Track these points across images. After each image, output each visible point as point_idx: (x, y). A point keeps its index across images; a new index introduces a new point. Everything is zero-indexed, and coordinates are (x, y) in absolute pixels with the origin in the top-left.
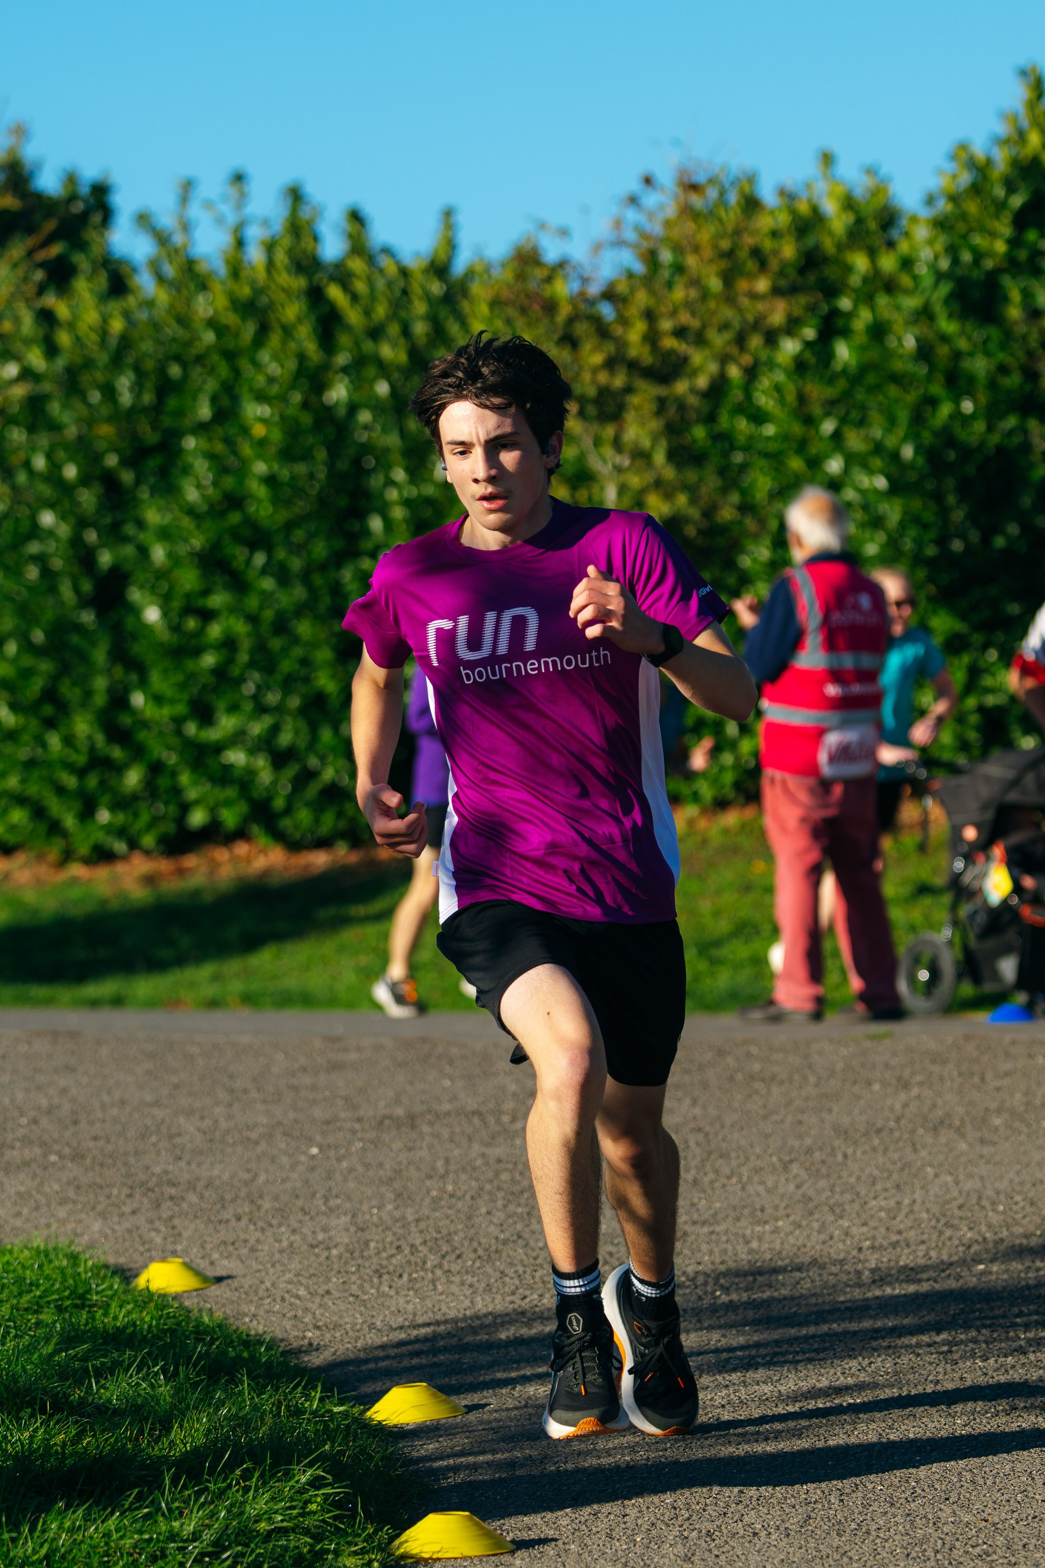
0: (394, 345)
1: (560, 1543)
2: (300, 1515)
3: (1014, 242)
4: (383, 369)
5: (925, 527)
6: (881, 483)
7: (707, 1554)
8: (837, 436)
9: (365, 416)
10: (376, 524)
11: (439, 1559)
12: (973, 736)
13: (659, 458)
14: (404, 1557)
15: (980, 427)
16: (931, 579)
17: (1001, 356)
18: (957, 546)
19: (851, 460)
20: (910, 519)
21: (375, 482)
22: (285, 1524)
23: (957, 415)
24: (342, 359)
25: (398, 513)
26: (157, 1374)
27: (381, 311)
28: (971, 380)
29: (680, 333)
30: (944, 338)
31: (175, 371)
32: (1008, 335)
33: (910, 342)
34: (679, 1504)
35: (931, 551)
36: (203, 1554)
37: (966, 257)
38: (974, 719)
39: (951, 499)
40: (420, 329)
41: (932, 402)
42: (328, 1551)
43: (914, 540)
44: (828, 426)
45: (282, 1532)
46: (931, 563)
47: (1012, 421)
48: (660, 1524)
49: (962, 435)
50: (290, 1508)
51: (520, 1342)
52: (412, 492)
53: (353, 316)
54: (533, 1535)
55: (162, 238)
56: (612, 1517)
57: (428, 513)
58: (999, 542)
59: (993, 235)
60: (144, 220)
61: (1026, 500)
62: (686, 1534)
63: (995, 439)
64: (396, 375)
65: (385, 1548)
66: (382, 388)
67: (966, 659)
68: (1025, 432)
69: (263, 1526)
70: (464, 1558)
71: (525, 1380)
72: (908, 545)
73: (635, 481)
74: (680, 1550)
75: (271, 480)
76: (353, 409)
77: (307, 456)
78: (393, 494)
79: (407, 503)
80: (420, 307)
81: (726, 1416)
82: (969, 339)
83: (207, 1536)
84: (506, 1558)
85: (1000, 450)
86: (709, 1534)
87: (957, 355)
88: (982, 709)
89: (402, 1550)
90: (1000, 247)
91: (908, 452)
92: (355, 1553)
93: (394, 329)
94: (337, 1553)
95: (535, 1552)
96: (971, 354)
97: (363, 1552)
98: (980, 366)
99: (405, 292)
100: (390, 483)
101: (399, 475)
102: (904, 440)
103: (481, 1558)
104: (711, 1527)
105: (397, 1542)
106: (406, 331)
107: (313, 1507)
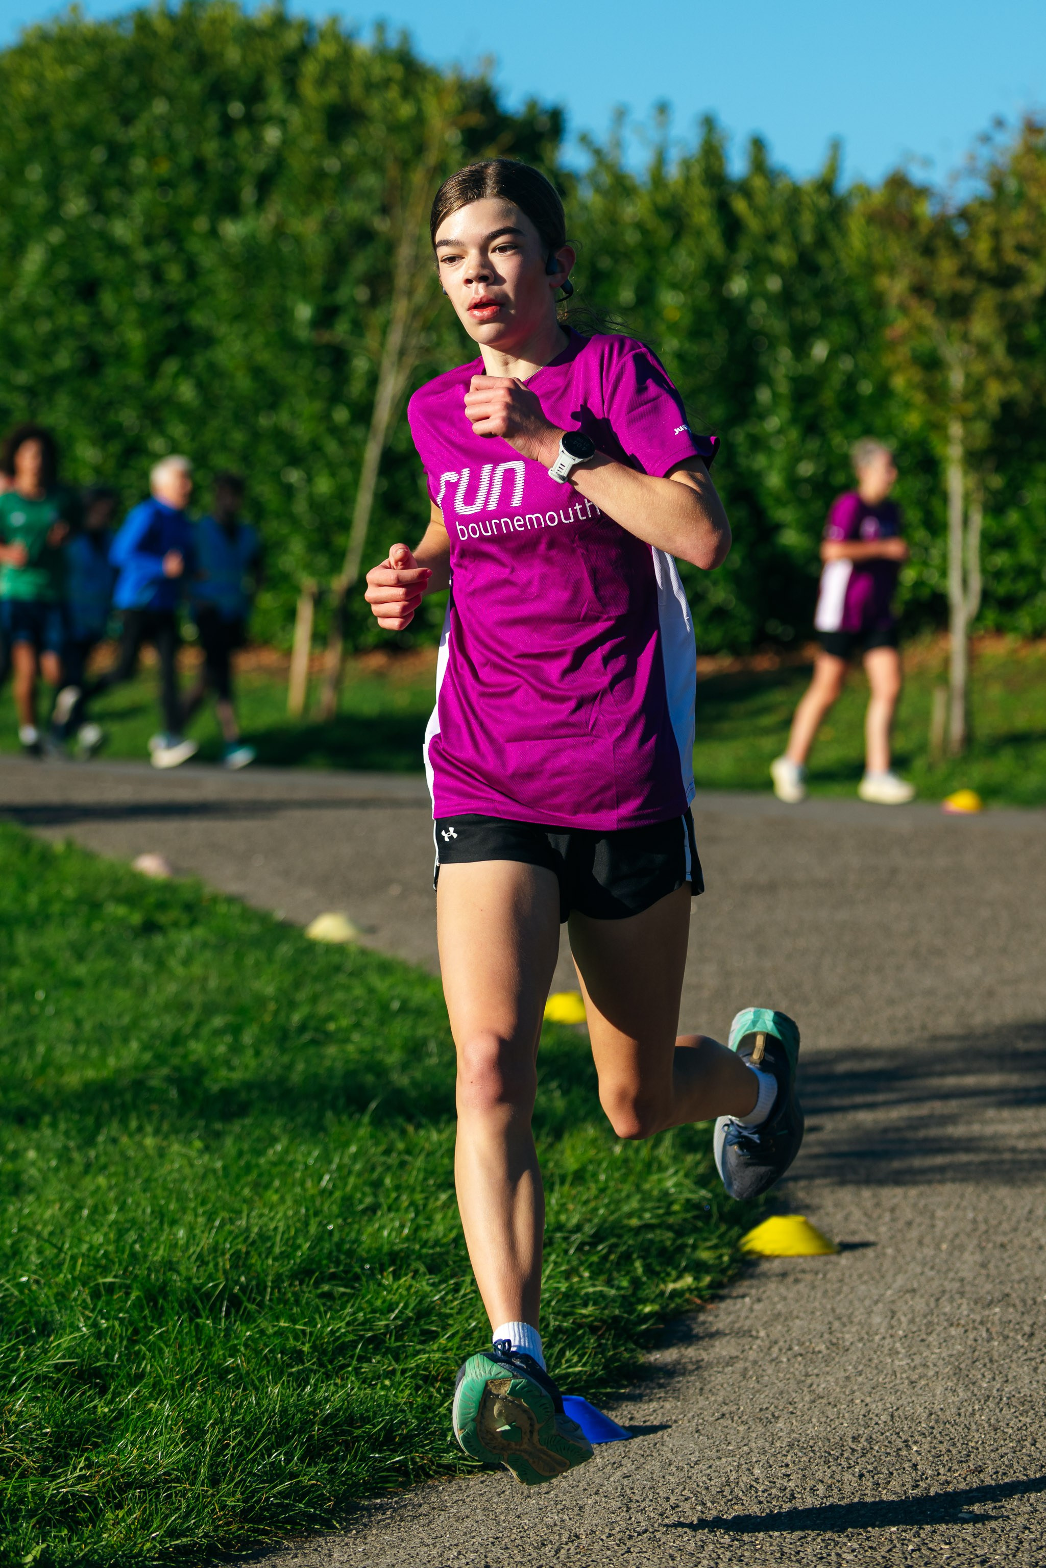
0: (785, 249)
1: (879, 1247)
2: (664, 1214)
4: (776, 268)
7: (1000, 1264)
9: (759, 307)
10: (764, 395)
11: (777, 1257)
13: (999, 351)
14: (750, 1252)
21: (763, 360)
22: (654, 1221)
24: (743, 256)
26: (552, 1091)
27: (776, 220)
29: (1021, 249)
31: (605, 263)
34: (980, 1218)
36: (583, 1244)
42: (685, 1245)
45: (649, 1227)
48: (963, 1237)
50: (659, 1208)
51: (852, 1076)
52: (795, 370)
53: (753, 224)
54: (856, 1239)
55: (598, 153)
56: (923, 1227)
57: (807, 388)
60: (585, 140)
62: (984, 1244)
64: (786, 273)
65: (734, 1245)
66: (774, 284)
69: (634, 1222)
70: (800, 1256)
71: (856, 1107)
73: (979, 368)
74: (978, 1257)
75: (680, 356)
76: (749, 298)
77: (709, 335)
78: (779, 371)
79: (791, 379)
80: (807, 219)
81: (1021, 1144)
83: (589, 1229)
84: (834, 1258)
86: (1003, 1246)
89: (747, 1248)
92: (709, 1248)
93: (786, 235)
94: (694, 1247)
95: (858, 1253)
97: (715, 1247)
99: (796, 208)
101: (785, 354)
103: (813, 1257)
104: (1005, 1240)
105: (744, 1240)
106: (796, 237)
107: (676, 1207)
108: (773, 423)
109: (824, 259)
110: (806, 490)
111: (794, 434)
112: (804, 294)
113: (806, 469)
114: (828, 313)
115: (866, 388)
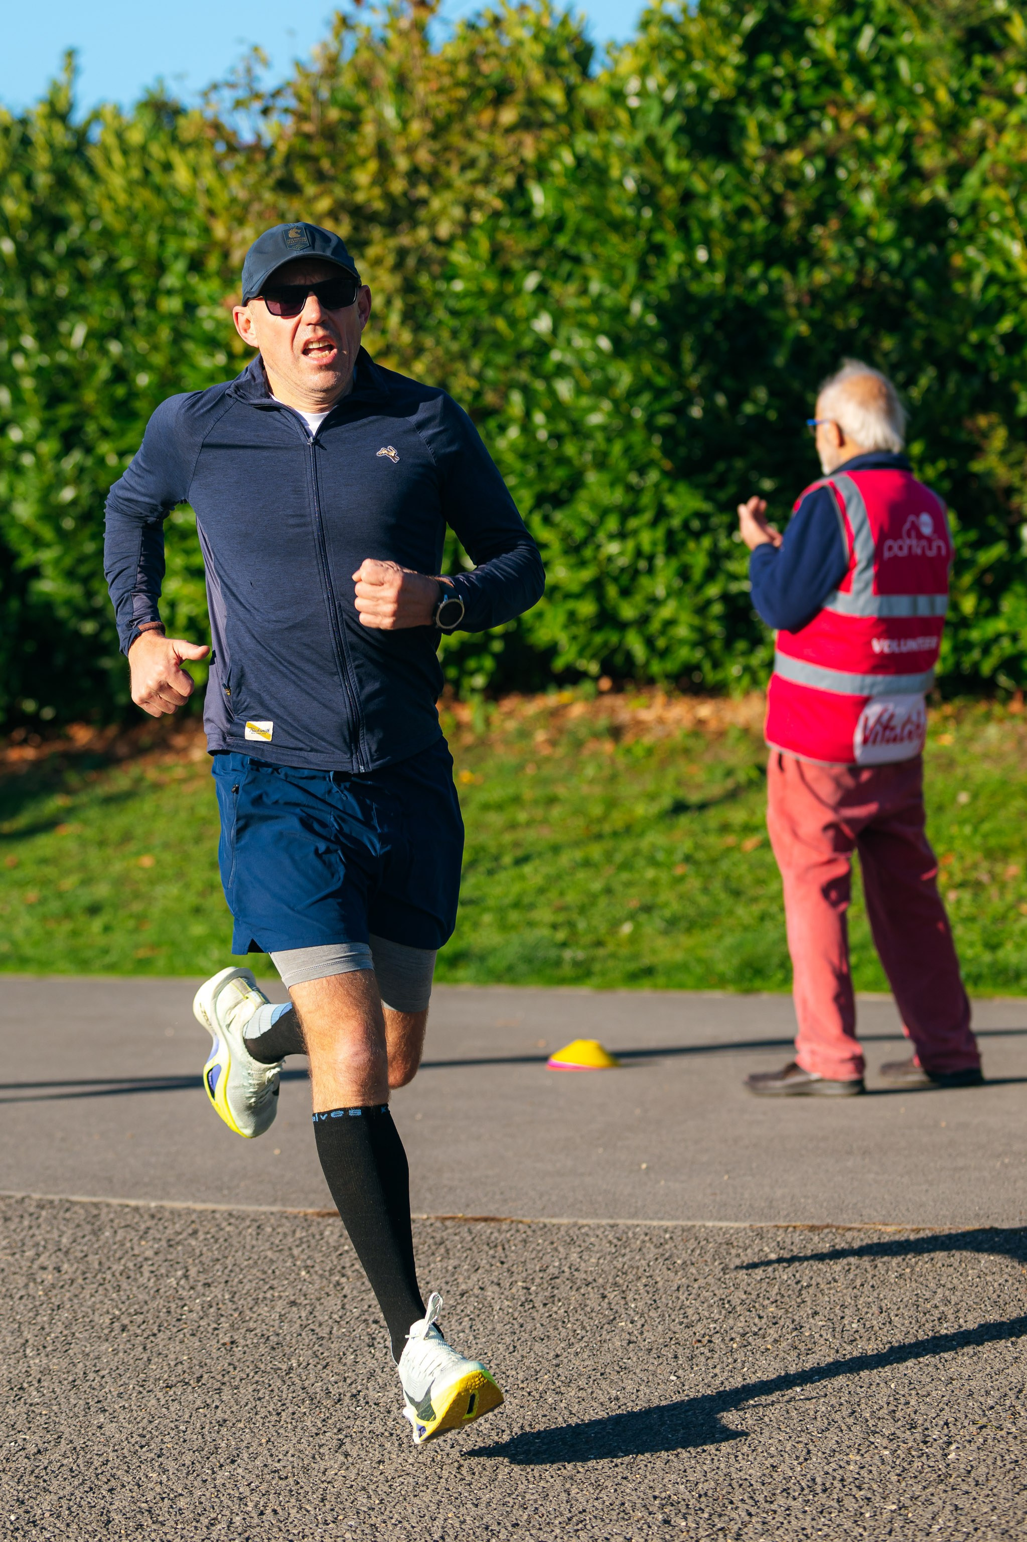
0: (17, 199)
3: (747, 69)
4: (4, 226)
5: (659, 393)
6: (604, 343)
8: (541, 290)
12: (715, 628)
15: (718, 278)
16: (667, 452)
17: (739, 200)
18: (696, 412)
19: (559, 317)
20: (642, 385)
23: (690, 262)
25: (27, 384)
28: (707, 226)
30: (673, 178)
32: (746, 174)
33: (630, 185)
35: (664, 420)
37: (690, 86)
38: (717, 609)
39: (688, 359)
40: (43, 180)
41: (659, 250)
43: (645, 409)
44: (531, 281)
46: (667, 432)
47: (754, 271)
49: (695, 288)
52: (43, 360)
57: (62, 383)
58: (749, 408)
59: (721, 61)
61: (780, 360)
63: (737, 290)
64: (21, 234)
66: (6, 246)
67: (706, 542)
68: (773, 285)
72: (638, 414)
78: (19, 362)
79: (39, 373)
80: (43, 158)
82: (705, 179)
85: (741, 304)
87: (687, 197)
88: (725, 597)
90: (729, 73)
91: (637, 307)
93: (15, 180)
96: (707, 198)
98: (715, 209)
99: (26, 141)
100: (17, 349)
101: (28, 342)
102: (631, 296)
106: (29, 184)
108: (15, 435)
109: (72, 209)
110: (68, 524)
111: (47, 448)
112: (47, 259)
113: (68, 494)
114: (81, 279)
115: (143, 380)
